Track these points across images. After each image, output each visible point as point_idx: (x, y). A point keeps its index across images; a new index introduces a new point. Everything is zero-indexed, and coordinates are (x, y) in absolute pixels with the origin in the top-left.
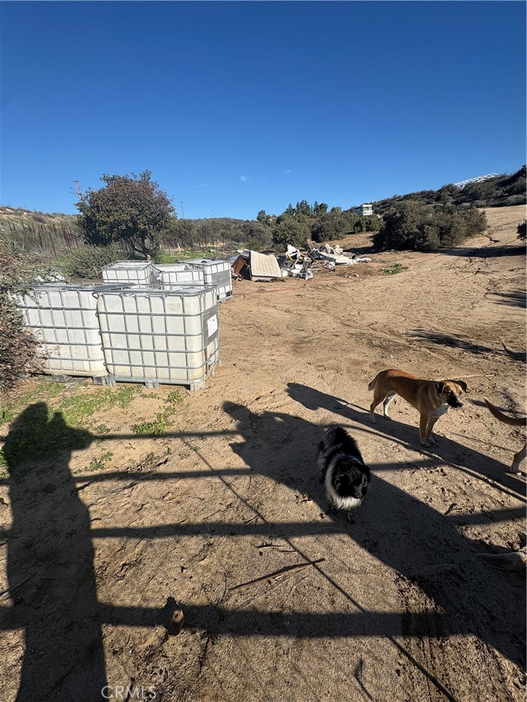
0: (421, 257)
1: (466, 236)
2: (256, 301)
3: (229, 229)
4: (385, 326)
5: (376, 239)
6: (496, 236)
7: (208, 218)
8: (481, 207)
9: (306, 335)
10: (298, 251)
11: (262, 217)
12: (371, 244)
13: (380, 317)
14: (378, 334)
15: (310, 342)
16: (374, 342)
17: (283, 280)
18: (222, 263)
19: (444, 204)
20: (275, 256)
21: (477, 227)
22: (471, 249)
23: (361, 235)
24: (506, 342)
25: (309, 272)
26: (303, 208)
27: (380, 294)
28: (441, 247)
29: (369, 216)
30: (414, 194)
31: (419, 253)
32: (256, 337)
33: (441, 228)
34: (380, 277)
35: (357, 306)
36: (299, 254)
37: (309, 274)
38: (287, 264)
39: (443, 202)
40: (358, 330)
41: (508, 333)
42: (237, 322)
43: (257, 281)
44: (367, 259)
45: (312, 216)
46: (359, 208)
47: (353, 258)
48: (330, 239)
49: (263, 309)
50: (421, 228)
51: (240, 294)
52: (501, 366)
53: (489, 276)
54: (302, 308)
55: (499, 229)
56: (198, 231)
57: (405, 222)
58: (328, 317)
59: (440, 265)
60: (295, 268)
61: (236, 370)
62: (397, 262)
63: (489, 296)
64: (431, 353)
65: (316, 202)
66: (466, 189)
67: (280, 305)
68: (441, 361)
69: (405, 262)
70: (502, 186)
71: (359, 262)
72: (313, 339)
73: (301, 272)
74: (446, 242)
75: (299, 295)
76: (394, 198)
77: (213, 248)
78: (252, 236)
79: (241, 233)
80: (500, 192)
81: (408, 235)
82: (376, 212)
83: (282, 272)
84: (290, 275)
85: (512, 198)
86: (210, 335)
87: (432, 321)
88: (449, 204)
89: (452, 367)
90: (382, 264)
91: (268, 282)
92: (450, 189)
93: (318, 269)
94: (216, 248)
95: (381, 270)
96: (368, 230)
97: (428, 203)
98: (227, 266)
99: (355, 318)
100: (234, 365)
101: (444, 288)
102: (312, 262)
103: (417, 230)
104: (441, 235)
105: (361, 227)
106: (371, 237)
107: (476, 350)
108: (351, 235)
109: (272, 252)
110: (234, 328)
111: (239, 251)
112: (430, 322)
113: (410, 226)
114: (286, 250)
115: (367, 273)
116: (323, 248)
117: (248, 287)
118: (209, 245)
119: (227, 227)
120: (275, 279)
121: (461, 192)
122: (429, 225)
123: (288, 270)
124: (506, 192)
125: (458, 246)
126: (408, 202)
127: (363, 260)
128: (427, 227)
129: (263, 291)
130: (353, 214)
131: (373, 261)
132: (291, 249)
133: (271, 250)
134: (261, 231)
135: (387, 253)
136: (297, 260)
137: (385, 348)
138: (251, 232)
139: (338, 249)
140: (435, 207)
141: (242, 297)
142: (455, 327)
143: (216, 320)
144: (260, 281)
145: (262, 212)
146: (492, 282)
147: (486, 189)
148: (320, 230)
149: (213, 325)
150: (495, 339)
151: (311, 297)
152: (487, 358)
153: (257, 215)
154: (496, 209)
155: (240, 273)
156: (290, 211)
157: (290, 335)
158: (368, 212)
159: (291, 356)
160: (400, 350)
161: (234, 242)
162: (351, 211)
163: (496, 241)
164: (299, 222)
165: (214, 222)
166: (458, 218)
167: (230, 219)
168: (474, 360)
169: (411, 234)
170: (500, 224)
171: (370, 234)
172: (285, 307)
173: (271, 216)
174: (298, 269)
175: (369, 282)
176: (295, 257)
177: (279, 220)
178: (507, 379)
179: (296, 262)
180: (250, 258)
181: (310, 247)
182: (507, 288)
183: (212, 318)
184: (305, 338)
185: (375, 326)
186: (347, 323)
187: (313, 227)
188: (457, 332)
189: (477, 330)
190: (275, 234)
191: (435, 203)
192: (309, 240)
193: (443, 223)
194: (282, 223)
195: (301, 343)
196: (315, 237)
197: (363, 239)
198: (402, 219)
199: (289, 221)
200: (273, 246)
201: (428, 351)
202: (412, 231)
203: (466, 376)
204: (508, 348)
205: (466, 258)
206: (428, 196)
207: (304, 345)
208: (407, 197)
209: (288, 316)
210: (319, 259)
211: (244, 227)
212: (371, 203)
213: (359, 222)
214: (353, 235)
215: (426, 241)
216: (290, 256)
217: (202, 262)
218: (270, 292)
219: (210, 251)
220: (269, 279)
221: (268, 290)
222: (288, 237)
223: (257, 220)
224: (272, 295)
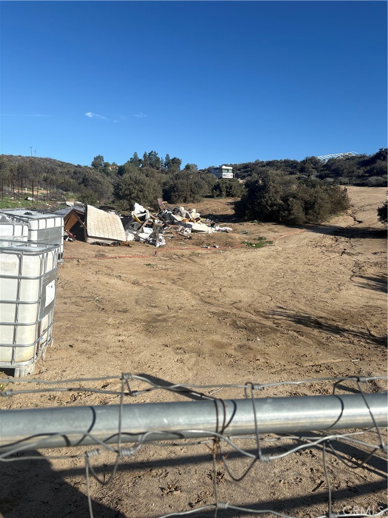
0: (287, 231)
1: (331, 213)
2: (94, 268)
3: (55, 174)
4: (250, 306)
5: (237, 206)
6: (360, 217)
7: (24, 155)
8: (345, 184)
9: (160, 312)
10: (147, 211)
11: (98, 163)
12: (230, 212)
13: (243, 295)
14: (243, 314)
15: (165, 320)
16: (238, 323)
17: (127, 245)
18: (54, 217)
19: (309, 176)
20: (118, 213)
21: (341, 205)
22: (336, 227)
23: (221, 200)
24: (371, 327)
25: (160, 237)
26: (151, 160)
27: (243, 269)
28: (306, 223)
29: (230, 180)
30: (278, 162)
32: (96, 313)
33: (306, 202)
34: (242, 250)
35: (217, 281)
36: (148, 215)
37: (160, 240)
38: (133, 226)
39: (307, 174)
40: (221, 309)
41: (372, 318)
42: (68, 293)
43: (93, 244)
44: (228, 228)
45: (162, 171)
46: (217, 168)
47: (212, 226)
48: (185, 201)
49: (105, 279)
50: (285, 199)
51: (71, 259)
52: (366, 353)
53: (355, 258)
54: (152, 279)
55: (362, 209)
56: (11, 171)
58: (185, 292)
59: (306, 241)
60: (143, 232)
61: (73, 352)
62: (261, 235)
63: (356, 279)
64: (299, 337)
65: (167, 155)
66: (329, 164)
67: (125, 275)
68: (309, 345)
69: (270, 236)
70: (363, 166)
71: (219, 230)
72: (168, 317)
73: (150, 237)
74: (311, 217)
75: (149, 265)
76: (257, 163)
77: (33, 196)
78: (86, 186)
79: (72, 181)
80: (361, 172)
81: (272, 205)
82: (236, 176)
83: (127, 235)
84: (137, 239)
85: (373, 179)
87: (299, 302)
88: (313, 178)
89: (320, 351)
90: (244, 236)
91: (108, 245)
92: (313, 161)
93: (172, 235)
94: (36, 197)
95: (244, 243)
96: (229, 195)
97: (292, 173)
99: (216, 295)
100: (71, 346)
101: (310, 267)
102: (164, 226)
103: (281, 202)
105: (221, 191)
106: (231, 204)
108: (208, 199)
109: (113, 209)
110: (66, 300)
111: (68, 203)
112: (297, 304)
113: (274, 195)
114: (132, 208)
115: (228, 244)
116: (177, 211)
117: (82, 250)
118: (26, 191)
119: (52, 171)
120: (117, 243)
121: (324, 166)
122: (294, 197)
123: (135, 233)
124: (367, 172)
125: (323, 223)
126: (271, 171)
127: (223, 229)
128: (290, 200)
129: (103, 256)
130: (210, 175)
131: (235, 231)
132: (138, 209)
133: (111, 206)
134: (98, 182)
135: (250, 223)
136: (146, 223)
137: (251, 330)
138: (85, 181)
139: (194, 214)
140: (299, 178)
141: (75, 262)
142: (322, 310)
143: (54, 287)
144: (98, 244)
145: (99, 158)
146: (357, 264)
147: (348, 167)
148: (173, 188)
149: (51, 293)
150: (360, 324)
151: (164, 267)
152: (353, 343)
153: (93, 160)
154: (358, 188)
155: (71, 231)
156: (135, 161)
157: (140, 312)
158: (229, 175)
159: (142, 336)
160: (266, 333)
161: (61, 191)
162: (209, 170)
163: (360, 222)
164: (147, 176)
165: (32, 161)
166: (320, 193)
167: (55, 161)
168: (341, 345)
169: (275, 205)
170: (363, 204)
171: (231, 200)
172: (133, 278)
173: (111, 163)
174: (147, 233)
175: (232, 255)
176: (143, 219)
177: (121, 171)
178: (372, 363)
179: (145, 224)
180: (86, 213)
181: (161, 207)
182: (371, 271)
183: (50, 284)
184: (159, 315)
185: (240, 305)
186: (208, 300)
187: (165, 184)
188: (324, 315)
189: (344, 314)
190: (117, 187)
191: (298, 175)
192: (160, 200)
193: (307, 197)
194: (126, 176)
195: (155, 322)
196: (167, 197)
197: (222, 205)
198: (264, 188)
199: (135, 173)
200: (113, 202)
201: (296, 334)
202: (275, 202)
203: (333, 361)
204: (372, 333)
205: (332, 237)
206: (291, 166)
207: (158, 324)
208: (270, 164)
209: (136, 289)
210: (173, 223)
211: (75, 173)
212: (231, 165)
213: (219, 185)
214: (211, 199)
215: (291, 214)
216: (137, 216)
217: (26, 214)
218: (112, 258)
219: (26, 199)
220: (110, 242)
221: (110, 256)
222: (133, 193)
223: (91, 167)
224: (115, 263)
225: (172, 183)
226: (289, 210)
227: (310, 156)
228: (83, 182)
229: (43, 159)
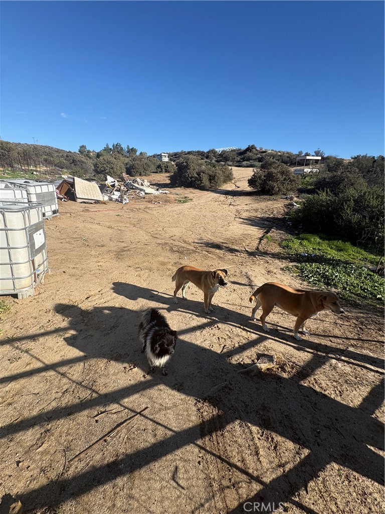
0: (200, 193)
1: (223, 182)
2: (82, 219)
3: (52, 157)
4: (180, 238)
5: (171, 178)
6: (238, 184)
7: (29, 143)
8: (230, 166)
9: (126, 245)
10: (116, 181)
11: (82, 149)
12: (168, 182)
13: (177, 232)
14: (176, 243)
15: (129, 250)
16: (174, 249)
17: (104, 203)
18: (47, 185)
20: (97, 183)
21: (229, 178)
22: (226, 190)
23: (162, 175)
24: (246, 246)
25: (125, 198)
26: (118, 149)
27: (176, 216)
28: (210, 188)
29: (166, 162)
30: (194, 152)
31: (198, 190)
32: (83, 249)
33: (210, 176)
34: (176, 204)
35: (161, 224)
36: (117, 184)
37: (125, 200)
38: (107, 191)
39: (210, 160)
40: (163, 241)
41: (247, 241)
42: (64, 236)
43: (81, 203)
44: (167, 192)
45: (125, 156)
46: (159, 155)
47: (157, 190)
48: (140, 175)
49: (88, 226)
51: (66, 213)
52: (244, 260)
53: (236, 207)
54: (121, 225)
55: (239, 180)
56: (18, 153)
57: (189, 169)
58: (141, 232)
59: (210, 199)
60: (114, 194)
61: (66, 276)
62: (186, 195)
63: (237, 219)
64: (209, 254)
65: (128, 146)
66: (222, 154)
67: (103, 222)
68: (214, 259)
69: (191, 196)
70: (239, 155)
71: (161, 193)
72: (131, 248)
73: (119, 197)
74: (213, 185)
75: (119, 215)
76: (182, 153)
77: (36, 171)
78: (75, 165)
79: (65, 161)
80: (239, 159)
81: (191, 178)
82: (171, 160)
83: (104, 196)
84: (111, 199)
85: (245, 163)
86: (36, 248)
87: (208, 234)
88: (213, 161)
89: (220, 262)
90: (176, 196)
91: (92, 203)
92: (213, 152)
93: (133, 196)
94: (40, 171)
95: (176, 200)
96: (166, 171)
97: (202, 159)
98: (52, 188)
99: (160, 233)
100: (64, 272)
101: (213, 213)
102: (127, 191)
103: (196, 175)
104: (210, 180)
105: (162, 169)
106: (169, 177)
107: (232, 251)
108: (154, 174)
109: (95, 180)
110: (62, 241)
111: (63, 176)
112: (207, 235)
113: (192, 172)
114: (106, 180)
115: (167, 201)
116: (135, 181)
117: (74, 207)
118: (32, 168)
119: (50, 154)
120: (97, 202)
121: (220, 155)
122: (203, 173)
123: (109, 195)
124: (241, 159)
125: (219, 188)
126: (191, 156)
127: (164, 192)
128: (202, 174)
129: (88, 211)
130: (155, 159)
131: (171, 193)
132: (110, 180)
133: (93, 178)
134: (83, 162)
135: (179, 188)
136: (116, 188)
137: (181, 253)
138: (74, 162)
139: (146, 183)
140: (206, 162)
141: (68, 215)
142: (220, 238)
143: (43, 234)
144: (85, 203)
145: (83, 147)
146: (237, 211)
147: (232, 156)
148: (132, 167)
149: (39, 239)
150: (240, 244)
151: (128, 216)
152: (237, 256)
153: (79, 148)
154: (237, 168)
155: (65, 195)
156: (107, 150)
157: (113, 246)
158: (166, 159)
159: (114, 262)
160: (190, 253)
161: (58, 168)
162: (154, 156)
163: (238, 187)
164: (115, 159)
165: (35, 148)
166: (218, 170)
167: (52, 148)
168: (231, 257)
170: (240, 177)
171: (168, 175)
172: (108, 224)
173: (91, 151)
174: (116, 195)
175: (169, 207)
176: (113, 186)
177: (98, 155)
178: (247, 267)
179: (115, 190)
180: (74, 182)
181: (125, 179)
182: (245, 215)
183: (38, 233)
184: (124, 247)
185: (174, 238)
186: (155, 236)
187: (127, 164)
188: (222, 241)
189: (231, 239)
190: (95, 165)
191: (205, 160)
192: (124, 174)
193: (211, 173)
194: (101, 158)
195: (122, 252)
196: (129, 172)
197: (163, 178)
198: (187, 167)
199: (107, 157)
200: (95, 176)
201: (207, 253)
202: (193, 176)
203: (227, 267)
204: (247, 249)
205: (224, 196)
206: (201, 154)
207: (124, 253)
208: (189, 153)
209: (110, 231)
210: (133, 189)
211: (67, 156)
212: (167, 153)
213: (160, 165)
214: (156, 174)
215: (201, 183)
216: (110, 184)
217: (25, 182)
218: (94, 211)
219: (33, 173)
220: (93, 202)
221: (92, 210)
222: (107, 169)
223: (78, 152)
224: (96, 215)
225: (131, 163)
226: (201, 181)
227: (212, 149)
228: (73, 162)
229: (43, 146)
